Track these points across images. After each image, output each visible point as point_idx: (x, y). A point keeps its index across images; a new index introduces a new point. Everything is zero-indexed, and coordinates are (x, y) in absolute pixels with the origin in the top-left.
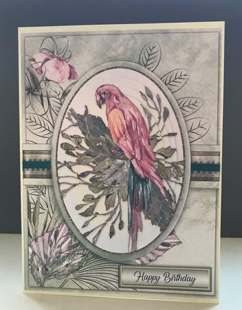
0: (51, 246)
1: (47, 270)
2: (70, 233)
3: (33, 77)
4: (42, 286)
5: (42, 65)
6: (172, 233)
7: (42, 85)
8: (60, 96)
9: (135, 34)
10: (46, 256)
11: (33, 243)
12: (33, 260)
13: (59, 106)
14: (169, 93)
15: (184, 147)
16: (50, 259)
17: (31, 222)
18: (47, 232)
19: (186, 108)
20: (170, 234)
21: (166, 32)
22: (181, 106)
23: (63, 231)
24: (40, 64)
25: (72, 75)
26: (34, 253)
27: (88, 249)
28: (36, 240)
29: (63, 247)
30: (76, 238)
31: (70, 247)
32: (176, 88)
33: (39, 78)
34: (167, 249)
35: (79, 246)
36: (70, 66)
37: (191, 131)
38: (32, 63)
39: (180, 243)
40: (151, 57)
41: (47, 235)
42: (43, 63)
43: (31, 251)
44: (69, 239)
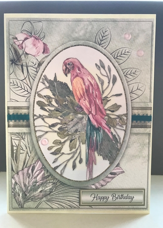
0: (29, 177)
1: (26, 195)
2: (44, 168)
3: (16, 51)
4: (22, 208)
5: (23, 43)
6: (118, 165)
7: (23, 57)
8: (36, 66)
9: (93, 21)
10: (25, 185)
11: (16, 176)
12: (15, 188)
13: (36, 73)
14: (116, 64)
15: (127, 104)
16: (28, 187)
17: (13, 160)
18: (26, 167)
19: (129, 76)
20: (116, 166)
21: (114, 21)
22: (125, 74)
23: (38, 166)
24: (21, 42)
25: (45, 50)
26: (16, 183)
27: (57, 179)
28: (17, 173)
29: (38, 178)
30: (48, 171)
31: (44, 178)
32: (122, 61)
33: (21, 52)
34: (114, 177)
35: (50, 177)
36: (44, 43)
37: (131, 92)
38: (15, 40)
39: (123, 172)
40: (104, 38)
41: (26, 170)
42: (24, 41)
43: (13, 181)
44: (43, 172)
